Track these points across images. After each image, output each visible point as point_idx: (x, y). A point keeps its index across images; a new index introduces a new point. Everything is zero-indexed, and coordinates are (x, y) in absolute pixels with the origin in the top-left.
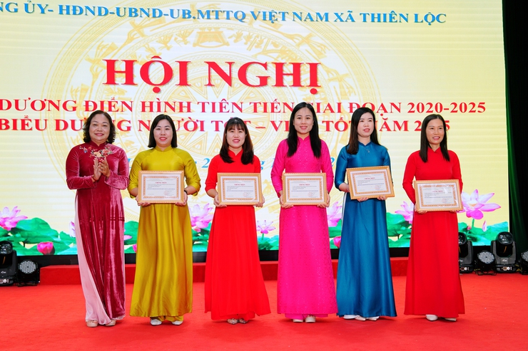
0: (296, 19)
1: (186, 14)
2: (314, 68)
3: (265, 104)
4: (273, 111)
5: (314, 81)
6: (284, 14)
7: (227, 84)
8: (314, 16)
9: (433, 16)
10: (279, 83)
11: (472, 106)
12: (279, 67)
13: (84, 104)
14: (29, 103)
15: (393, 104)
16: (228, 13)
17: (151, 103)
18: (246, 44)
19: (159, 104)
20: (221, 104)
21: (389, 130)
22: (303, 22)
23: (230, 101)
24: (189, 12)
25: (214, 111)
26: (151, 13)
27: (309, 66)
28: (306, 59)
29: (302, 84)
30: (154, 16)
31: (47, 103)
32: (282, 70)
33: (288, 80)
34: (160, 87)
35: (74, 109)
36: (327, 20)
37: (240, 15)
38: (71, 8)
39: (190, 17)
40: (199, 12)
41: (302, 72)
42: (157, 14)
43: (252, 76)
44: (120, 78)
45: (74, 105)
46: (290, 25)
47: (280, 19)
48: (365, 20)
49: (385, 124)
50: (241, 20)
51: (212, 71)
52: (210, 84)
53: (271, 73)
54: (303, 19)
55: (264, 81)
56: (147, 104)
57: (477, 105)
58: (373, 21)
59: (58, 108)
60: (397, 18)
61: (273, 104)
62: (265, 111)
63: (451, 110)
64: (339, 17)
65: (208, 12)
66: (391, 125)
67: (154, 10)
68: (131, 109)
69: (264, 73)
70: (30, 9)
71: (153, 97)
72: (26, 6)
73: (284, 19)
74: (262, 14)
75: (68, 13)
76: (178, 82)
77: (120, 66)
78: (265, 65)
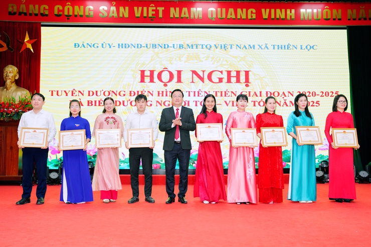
0: (238, 47)
1: (181, 47)
2: (247, 73)
3: (221, 92)
4: (225, 96)
5: (247, 80)
6: (231, 45)
7: (202, 82)
8: (247, 46)
9: (311, 47)
10: (229, 81)
11: (331, 93)
12: (229, 73)
13: (129, 92)
14: (102, 92)
15: (289, 92)
16: (202, 45)
17: (163, 92)
18: (211, 61)
19: (167, 92)
20: (198, 92)
21: (287, 106)
22: (241, 50)
23: (203, 90)
24: (183, 45)
25: (195, 96)
26: (163, 46)
27: (244, 72)
28: (243, 68)
29: (241, 81)
30: (165, 48)
31: (111, 92)
32: (230, 74)
33: (234, 80)
34: (167, 84)
35: (124, 95)
36: (254, 49)
37: (208, 46)
38: (124, 45)
39: (183, 48)
40: (188, 45)
41: (241, 75)
42: (166, 47)
43: (215, 77)
44: (147, 79)
45: (124, 93)
46: (235, 51)
47: (229, 48)
48: (274, 48)
49: (285, 102)
50: (209, 49)
51: (194, 75)
52: (193, 82)
53: (225, 76)
54: (242, 48)
55: (221, 80)
56: (161, 92)
57: (334, 93)
58: (278, 49)
59: (116, 95)
60: (291, 47)
61: (225, 92)
62: (221, 95)
63: (320, 95)
64: (260, 47)
65: (192, 46)
66: (288, 103)
67: (165, 45)
68: (152, 95)
69: (221, 76)
70: (104, 46)
71: (164, 89)
72: (102, 44)
73: (231, 48)
74: (220, 46)
75: (122, 47)
76: (176, 81)
77: (147, 73)
78: (221, 72)
